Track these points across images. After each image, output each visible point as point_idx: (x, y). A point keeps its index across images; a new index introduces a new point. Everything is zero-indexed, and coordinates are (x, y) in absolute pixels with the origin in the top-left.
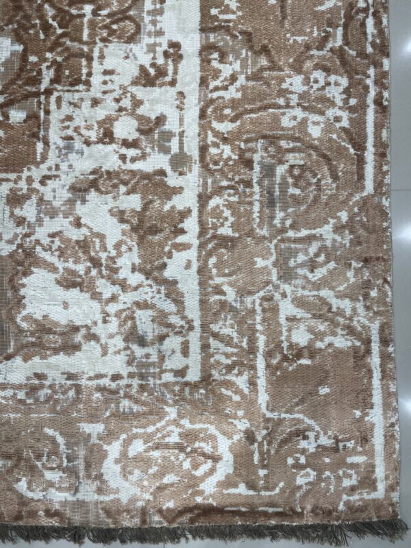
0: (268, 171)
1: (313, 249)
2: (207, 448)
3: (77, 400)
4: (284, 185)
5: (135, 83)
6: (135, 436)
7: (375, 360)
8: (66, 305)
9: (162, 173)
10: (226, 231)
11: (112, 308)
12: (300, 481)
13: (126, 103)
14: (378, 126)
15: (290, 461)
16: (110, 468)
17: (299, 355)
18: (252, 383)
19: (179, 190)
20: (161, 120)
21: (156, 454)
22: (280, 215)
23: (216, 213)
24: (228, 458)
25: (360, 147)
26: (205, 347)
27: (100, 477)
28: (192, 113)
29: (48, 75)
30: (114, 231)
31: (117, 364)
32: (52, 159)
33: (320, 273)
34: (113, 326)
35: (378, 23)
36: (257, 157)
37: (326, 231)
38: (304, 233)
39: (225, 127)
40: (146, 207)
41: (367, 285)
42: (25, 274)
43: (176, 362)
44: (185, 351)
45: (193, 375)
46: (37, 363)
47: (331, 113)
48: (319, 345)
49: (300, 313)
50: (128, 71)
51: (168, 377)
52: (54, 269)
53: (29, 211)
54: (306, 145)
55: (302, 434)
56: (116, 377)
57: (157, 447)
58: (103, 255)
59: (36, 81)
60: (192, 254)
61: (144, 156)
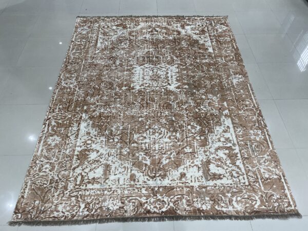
0: (251, 146)
1: (264, 159)
2: (254, 199)
3: (224, 189)
4: (255, 148)
5: (223, 132)
6: (238, 196)
7: (283, 180)
8: (218, 170)
9: (231, 147)
10: (246, 156)
11: (227, 171)
12: (275, 205)
13: (222, 135)
14: (269, 138)
15: (272, 201)
16: (234, 203)
17: (267, 179)
18: (259, 185)
19: (235, 149)
20: (229, 138)
21: (243, 200)
22: (256, 154)
23: (243, 153)
24: (259, 200)
25: (267, 141)
26: (248, 178)
27: (233, 205)
28: (234, 137)
29: (207, 132)
30: (225, 157)
31: (230, 182)
32: (210, 144)
33: (267, 164)
34: (228, 174)
35: (263, 122)
36: (248, 144)
37: (265, 156)
38: (261, 156)
39: (241, 139)
40: (230, 152)
41: (277, 166)
42: (209, 164)
43: (242, 181)
44: (244, 179)
45: (247, 184)
46: (215, 182)
47: (260, 136)
48: (271, 177)
49: (265, 171)
50: (221, 131)
51: (242, 184)
52: (215, 164)
53: (208, 153)
54: (257, 142)
55: (273, 195)
56: (231, 184)
57: (243, 198)
58: (223, 161)
59: (205, 132)
60: (241, 160)
61: (227, 144)
